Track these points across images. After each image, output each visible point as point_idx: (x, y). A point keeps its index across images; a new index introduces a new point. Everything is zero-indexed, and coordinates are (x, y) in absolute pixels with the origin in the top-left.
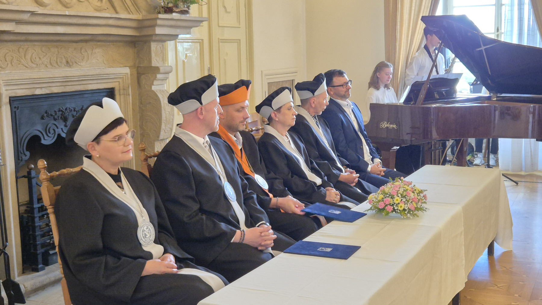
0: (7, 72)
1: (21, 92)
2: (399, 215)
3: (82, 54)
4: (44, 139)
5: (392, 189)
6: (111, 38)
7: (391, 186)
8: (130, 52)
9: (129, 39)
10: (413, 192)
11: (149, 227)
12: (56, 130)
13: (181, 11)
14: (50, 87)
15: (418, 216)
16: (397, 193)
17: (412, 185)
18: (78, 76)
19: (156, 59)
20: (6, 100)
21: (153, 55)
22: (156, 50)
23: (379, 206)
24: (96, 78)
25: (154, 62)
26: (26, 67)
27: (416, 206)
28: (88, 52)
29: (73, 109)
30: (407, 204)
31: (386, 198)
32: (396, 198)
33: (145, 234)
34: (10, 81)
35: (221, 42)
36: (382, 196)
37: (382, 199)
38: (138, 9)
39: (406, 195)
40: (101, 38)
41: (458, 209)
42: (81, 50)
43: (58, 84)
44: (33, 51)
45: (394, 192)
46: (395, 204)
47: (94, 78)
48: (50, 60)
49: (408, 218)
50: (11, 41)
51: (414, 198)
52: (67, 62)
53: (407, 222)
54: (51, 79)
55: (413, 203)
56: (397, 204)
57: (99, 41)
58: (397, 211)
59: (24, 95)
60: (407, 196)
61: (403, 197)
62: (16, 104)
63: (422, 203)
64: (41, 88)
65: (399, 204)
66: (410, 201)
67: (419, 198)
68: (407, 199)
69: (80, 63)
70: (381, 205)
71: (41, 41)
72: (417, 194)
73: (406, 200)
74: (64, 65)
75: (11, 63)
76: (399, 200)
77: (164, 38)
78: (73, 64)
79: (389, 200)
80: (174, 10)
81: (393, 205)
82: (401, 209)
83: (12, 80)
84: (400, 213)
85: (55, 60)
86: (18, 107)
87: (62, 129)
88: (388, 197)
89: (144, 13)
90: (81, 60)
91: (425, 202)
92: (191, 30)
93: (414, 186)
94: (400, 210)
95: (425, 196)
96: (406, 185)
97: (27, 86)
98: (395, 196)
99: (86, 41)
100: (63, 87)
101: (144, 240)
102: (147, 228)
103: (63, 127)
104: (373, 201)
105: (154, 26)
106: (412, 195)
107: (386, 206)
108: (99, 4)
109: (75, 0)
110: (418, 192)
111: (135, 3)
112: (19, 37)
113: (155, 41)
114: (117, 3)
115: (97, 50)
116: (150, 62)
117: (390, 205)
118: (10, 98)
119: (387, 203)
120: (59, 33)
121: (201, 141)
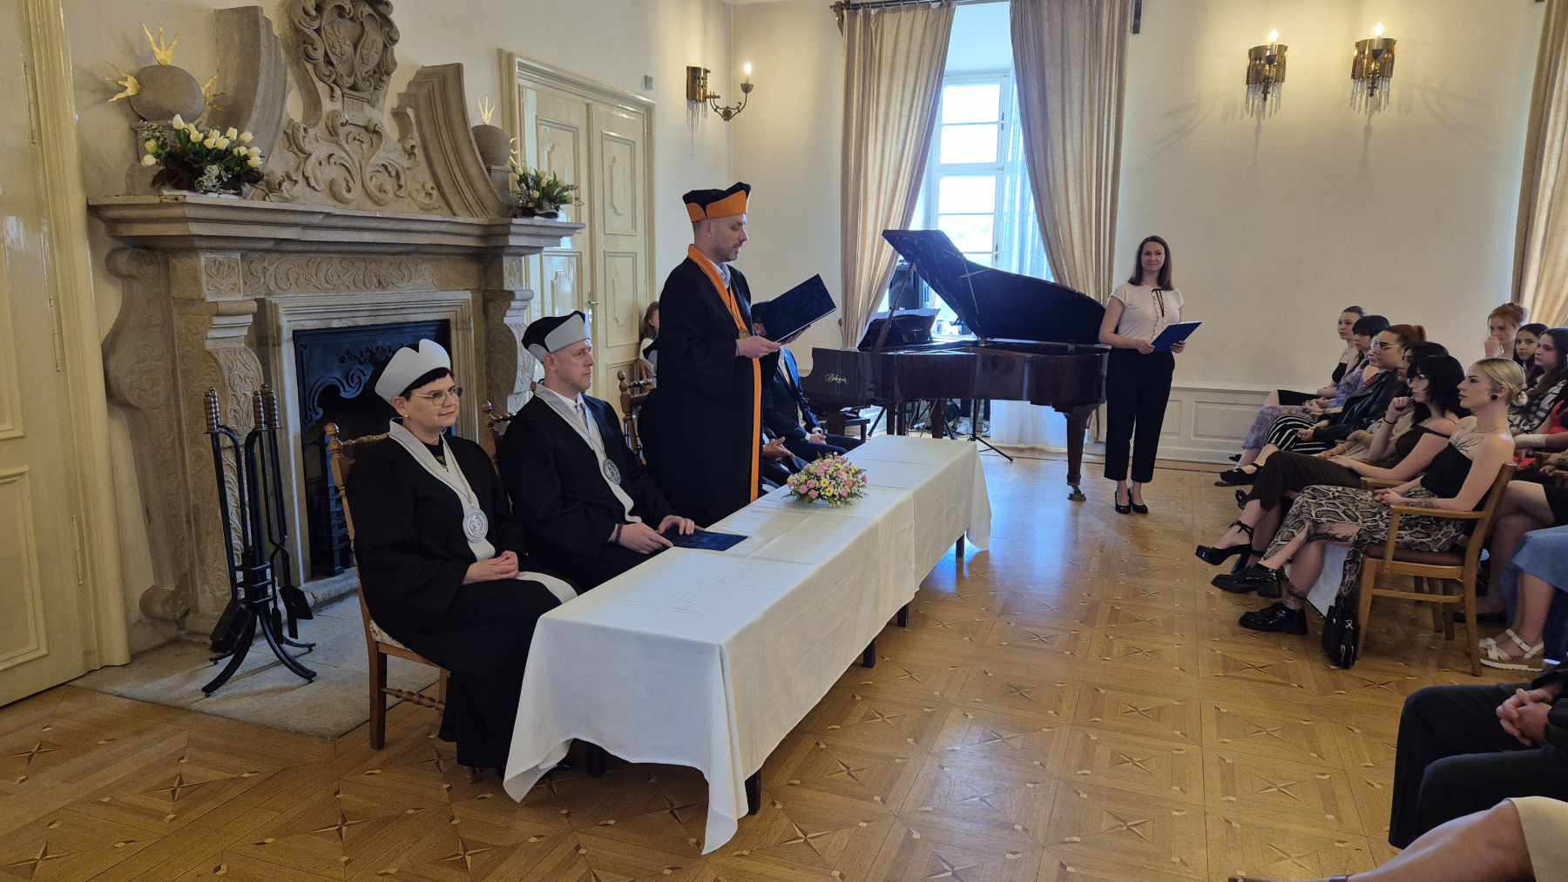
0: (290, 295)
1: (310, 325)
2: (826, 503)
3: (402, 271)
4: (344, 390)
6: (445, 250)
8: (472, 269)
9: (471, 251)
10: (848, 473)
12: (361, 378)
13: (549, 213)
14: (351, 317)
15: (851, 504)
16: (826, 473)
18: (394, 303)
19: (510, 280)
20: (287, 334)
21: (506, 274)
22: (510, 267)
23: (800, 490)
25: (506, 283)
26: (319, 289)
27: (850, 492)
28: (411, 269)
30: (838, 488)
31: (810, 479)
32: (824, 480)
33: (474, 526)
34: (294, 308)
35: (608, 256)
36: (805, 477)
37: (806, 480)
38: (484, 209)
39: (837, 477)
40: (429, 249)
41: (906, 495)
42: (400, 266)
43: (365, 314)
44: (329, 266)
45: (823, 471)
46: (822, 489)
48: (354, 279)
49: (838, 507)
51: (849, 481)
52: (380, 282)
53: (835, 512)
55: (847, 487)
56: (824, 488)
57: (427, 254)
58: (823, 497)
59: (314, 328)
60: (839, 478)
61: (833, 479)
62: (302, 340)
63: (859, 487)
64: (337, 319)
65: (827, 487)
66: (842, 485)
67: (855, 480)
68: (838, 481)
69: (399, 284)
70: (803, 489)
71: (340, 252)
72: (853, 475)
73: (837, 483)
74: (375, 287)
75: (297, 283)
76: (827, 482)
77: (521, 251)
78: (387, 285)
79: (814, 483)
80: (536, 212)
81: (819, 489)
82: (830, 494)
83: (296, 307)
84: (828, 500)
85: (362, 279)
86: (306, 345)
88: (813, 479)
89: (493, 215)
90: (400, 279)
91: (863, 486)
92: (560, 240)
93: (854, 464)
94: (827, 496)
95: (864, 479)
97: (320, 316)
98: (822, 478)
99: (407, 253)
101: (472, 534)
105: (507, 234)
106: (845, 476)
107: (810, 490)
108: (427, 201)
109: (391, 195)
110: (854, 472)
111: (480, 201)
112: (308, 248)
113: (508, 255)
114: (454, 200)
115: (424, 266)
116: (501, 283)
117: (814, 489)
118: (294, 331)
119: (811, 486)
120: (366, 241)
121: (570, 403)
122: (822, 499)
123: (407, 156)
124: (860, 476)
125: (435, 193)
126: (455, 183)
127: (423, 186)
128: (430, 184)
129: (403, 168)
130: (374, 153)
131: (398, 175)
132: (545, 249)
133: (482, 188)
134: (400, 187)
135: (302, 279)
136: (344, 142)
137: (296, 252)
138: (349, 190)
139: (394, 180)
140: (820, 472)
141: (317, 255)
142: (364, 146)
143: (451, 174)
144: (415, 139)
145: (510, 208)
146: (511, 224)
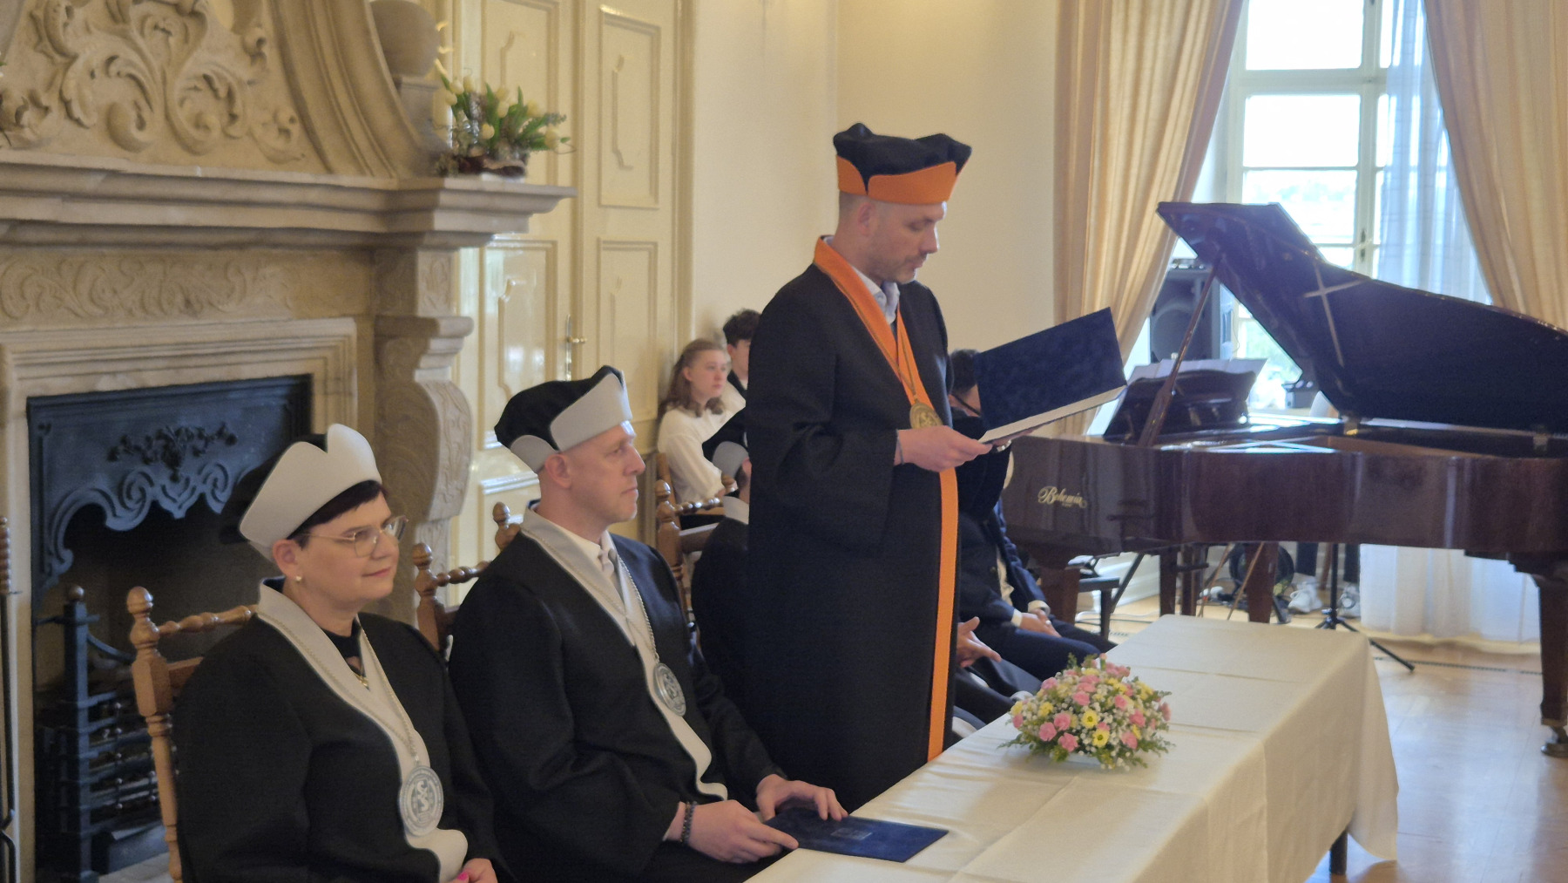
0: (25, 328)
1: (59, 384)
2: (1094, 760)
4: (114, 514)
5: (1075, 688)
7: (1074, 678)
8: (358, 275)
9: (359, 240)
10: (1133, 698)
12: (149, 490)
13: (505, 168)
14: (137, 370)
15: (1145, 766)
16: (1091, 699)
17: (1131, 678)
18: (216, 343)
19: (430, 298)
20: (18, 406)
21: (421, 286)
22: (429, 273)
23: (1040, 733)
25: (422, 304)
26: (76, 314)
27: (1140, 737)
28: (246, 276)
30: (1117, 732)
31: (1059, 712)
32: (1089, 713)
33: (419, 801)
34: (33, 355)
35: (604, 249)
36: (1047, 707)
37: (1049, 714)
38: (386, 160)
39: (1114, 707)
41: (1250, 745)
42: (226, 270)
43: (161, 363)
45: (1082, 696)
46: (1085, 731)
48: (142, 295)
50: (39, 244)
51: (1137, 715)
53: (1115, 779)
55: (1134, 728)
56: (1089, 730)
57: (277, 246)
58: (1088, 749)
59: (68, 391)
60: (1118, 709)
61: (1105, 711)
63: (1156, 728)
64: (114, 373)
65: (1094, 729)
66: (1125, 723)
67: (1148, 713)
68: (1116, 717)
69: (223, 305)
70: (1047, 732)
71: (120, 244)
72: (1144, 702)
73: (1115, 720)
74: (180, 310)
75: (38, 305)
76: (1096, 718)
77: (451, 241)
78: (202, 307)
79: (1067, 719)
80: (485, 167)
81: (1078, 733)
82: (1102, 744)
83: (38, 351)
84: (1098, 755)
85: (156, 297)
86: (49, 425)
87: (164, 488)
88: (1065, 710)
89: (403, 172)
90: (225, 296)
91: (1164, 727)
92: (527, 219)
93: (1136, 679)
94: (1096, 747)
95: (1164, 710)
96: (1114, 677)
97: (77, 369)
98: (1086, 708)
99: (242, 246)
100: (172, 372)
101: (415, 819)
102: (422, 787)
103: (166, 481)
104: (1025, 718)
105: (428, 209)
106: (1130, 706)
107: (1061, 733)
108: (278, 143)
109: (216, 133)
110: (1145, 696)
111: (378, 144)
112: (60, 236)
113: (430, 247)
114: (330, 142)
115: (270, 271)
117: (1070, 731)
119: (1063, 727)
120: (171, 222)
121: (590, 549)
122: (1086, 752)
123: (248, 59)
124: (1156, 705)
125: (296, 129)
126: (334, 110)
127: (275, 117)
128: (287, 112)
129: (240, 82)
130: (189, 53)
131: (230, 96)
132: (496, 237)
133: (384, 120)
134: (233, 117)
135: (48, 297)
136: (135, 34)
138: (141, 125)
139: (222, 106)
140: (1079, 696)
141: (80, 251)
142: (172, 40)
143: (326, 91)
144: (264, 28)
145: (434, 157)
146: (441, 189)
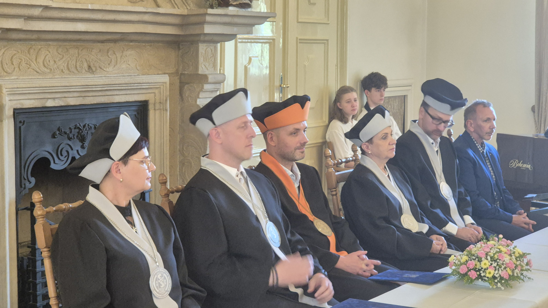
0: (13, 78)
1: (28, 103)
2: (487, 284)
3: (109, 57)
4: (54, 162)
5: (481, 249)
6: (147, 38)
7: (482, 246)
8: (172, 55)
11: (165, 275)
12: (70, 152)
13: (240, 4)
14: (65, 97)
18: (101, 85)
19: (204, 65)
20: (8, 112)
21: (201, 59)
22: (205, 53)
23: (461, 270)
24: (125, 88)
25: (201, 68)
26: (38, 73)
27: (511, 273)
28: (117, 55)
29: (93, 127)
30: (498, 271)
32: (484, 261)
33: (159, 283)
34: (15, 89)
35: (300, 43)
36: (465, 258)
37: (466, 262)
39: (498, 259)
42: (108, 52)
43: (76, 94)
44: (47, 52)
45: (483, 253)
46: (483, 270)
47: (122, 88)
48: (68, 64)
49: (498, 289)
51: (510, 263)
52: (89, 67)
54: (67, 88)
55: (508, 269)
56: (485, 269)
57: (131, 41)
58: (484, 278)
59: (32, 106)
60: (500, 260)
61: (493, 261)
62: (21, 118)
64: (54, 98)
65: (487, 269)
66: (503, 267)
67: (518, 263)
68: (499, 263)
69: (106, 68)
70: (463, 269)
72: (516, 258)
73: (498, 265)
74: (86, 71)
75: (19, 67)
76: (488, 264)
77: (216, 38)
78: (96, 69)
79: (473, 264)
80: (230, 3)
81: (479, 270)
82: (490, 276)
83: (17, 88)
85: (74, 64)
86: (24, 121)
88: (474, 259)
89: (192, 7)
90: (107, 64)
92: (252, 28)
94: (488, 278)
97: (37, 96)
98: (483, 259)
99: (115, 41)
100: (81, 98)
101: (158, 291)
102: (161, 277)
104: (454, 263)
106: (507, 259)
107: (470, 270)
112: (29, 36)
113: (204, 42)
115: (129, 52)
116: (197, 68)
117: (475, 269)
118: (14, 109)
119: (471, 267)
120: (79, 30)
121: (233, 171)
122: (482, 280)
135: (23, 64)
137: (20, 40)
141: (38, 43)
146: (207, 14)
